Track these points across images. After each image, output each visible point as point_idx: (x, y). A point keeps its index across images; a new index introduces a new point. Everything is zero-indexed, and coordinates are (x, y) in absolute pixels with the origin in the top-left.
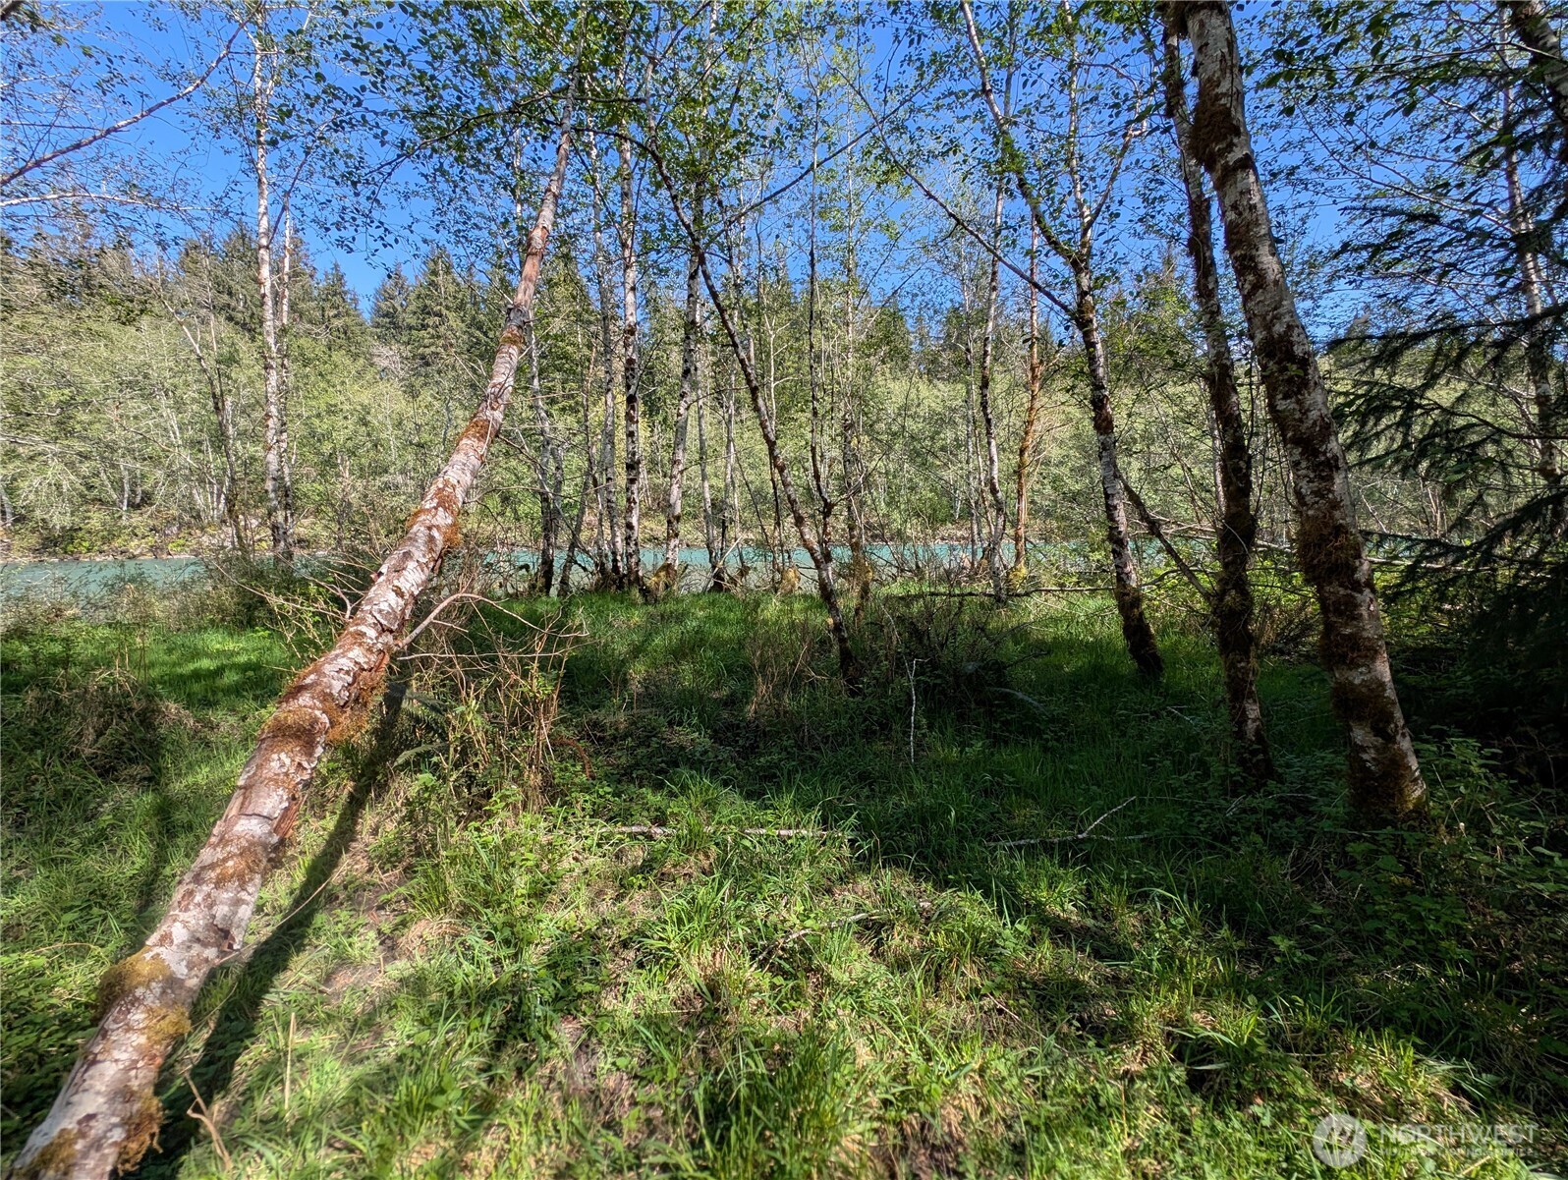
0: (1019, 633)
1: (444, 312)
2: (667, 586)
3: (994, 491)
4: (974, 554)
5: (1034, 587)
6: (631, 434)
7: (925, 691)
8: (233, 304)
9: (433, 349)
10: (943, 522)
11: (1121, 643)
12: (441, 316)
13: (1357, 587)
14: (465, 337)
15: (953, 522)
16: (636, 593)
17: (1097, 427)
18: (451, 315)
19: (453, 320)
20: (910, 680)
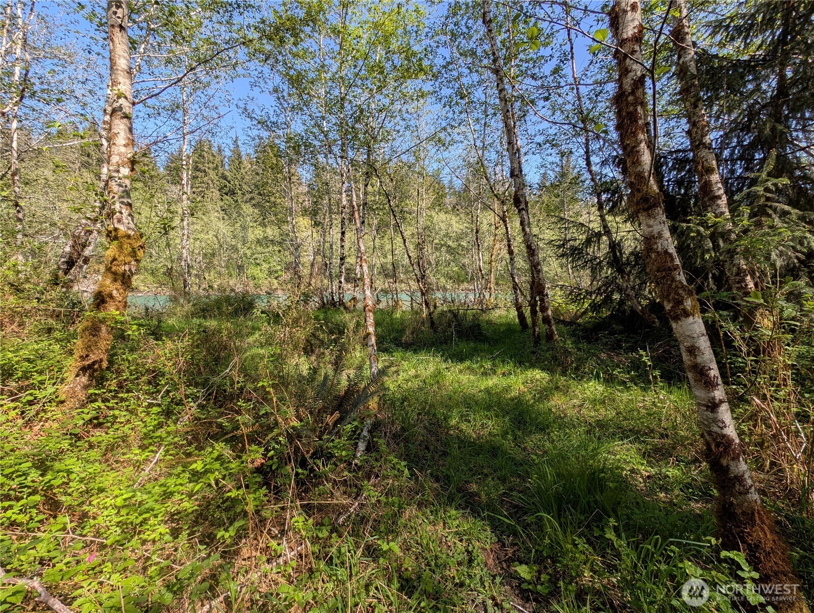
0: (489, 322)
1: (207, 170)
2: (354, 306)
3: (481, 271)
4: (475, 295)
5: (496, 306)
6: (342, 246)
7: (458, 332)
8: (90, 161)
9: (200, 189)
10: (463, 282)
11: (517, 320)
12: (205, 171)
13: (544, 296)
14: (218, 183)
15: (468, 282)
16: (342, 308)
17: (509, 253)
18: (211, 172)
19: (212, 174)
20: (453, 329)
